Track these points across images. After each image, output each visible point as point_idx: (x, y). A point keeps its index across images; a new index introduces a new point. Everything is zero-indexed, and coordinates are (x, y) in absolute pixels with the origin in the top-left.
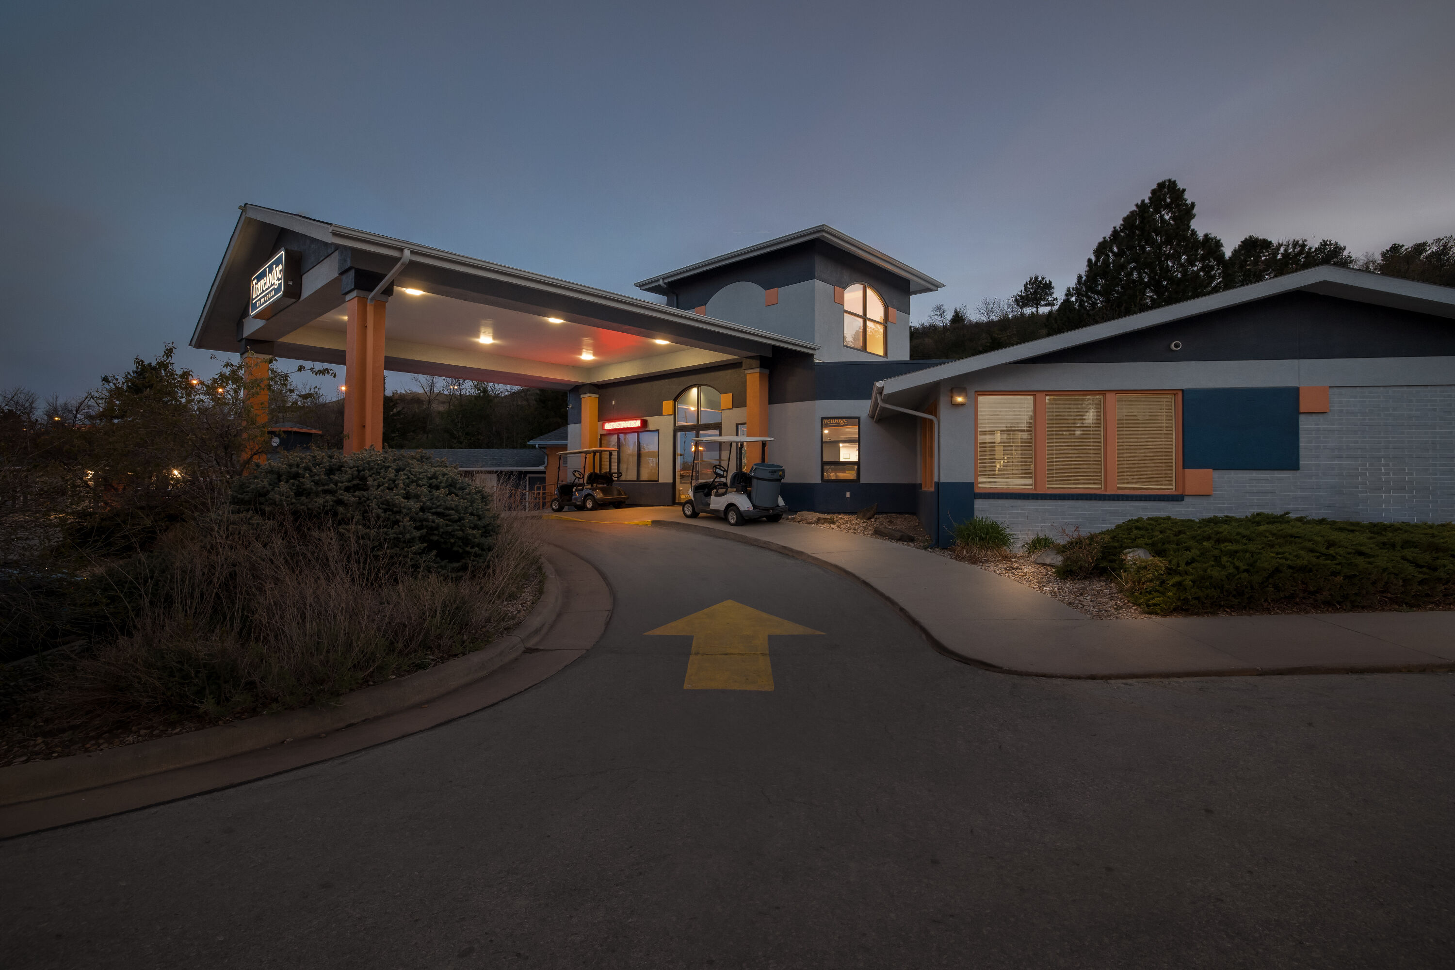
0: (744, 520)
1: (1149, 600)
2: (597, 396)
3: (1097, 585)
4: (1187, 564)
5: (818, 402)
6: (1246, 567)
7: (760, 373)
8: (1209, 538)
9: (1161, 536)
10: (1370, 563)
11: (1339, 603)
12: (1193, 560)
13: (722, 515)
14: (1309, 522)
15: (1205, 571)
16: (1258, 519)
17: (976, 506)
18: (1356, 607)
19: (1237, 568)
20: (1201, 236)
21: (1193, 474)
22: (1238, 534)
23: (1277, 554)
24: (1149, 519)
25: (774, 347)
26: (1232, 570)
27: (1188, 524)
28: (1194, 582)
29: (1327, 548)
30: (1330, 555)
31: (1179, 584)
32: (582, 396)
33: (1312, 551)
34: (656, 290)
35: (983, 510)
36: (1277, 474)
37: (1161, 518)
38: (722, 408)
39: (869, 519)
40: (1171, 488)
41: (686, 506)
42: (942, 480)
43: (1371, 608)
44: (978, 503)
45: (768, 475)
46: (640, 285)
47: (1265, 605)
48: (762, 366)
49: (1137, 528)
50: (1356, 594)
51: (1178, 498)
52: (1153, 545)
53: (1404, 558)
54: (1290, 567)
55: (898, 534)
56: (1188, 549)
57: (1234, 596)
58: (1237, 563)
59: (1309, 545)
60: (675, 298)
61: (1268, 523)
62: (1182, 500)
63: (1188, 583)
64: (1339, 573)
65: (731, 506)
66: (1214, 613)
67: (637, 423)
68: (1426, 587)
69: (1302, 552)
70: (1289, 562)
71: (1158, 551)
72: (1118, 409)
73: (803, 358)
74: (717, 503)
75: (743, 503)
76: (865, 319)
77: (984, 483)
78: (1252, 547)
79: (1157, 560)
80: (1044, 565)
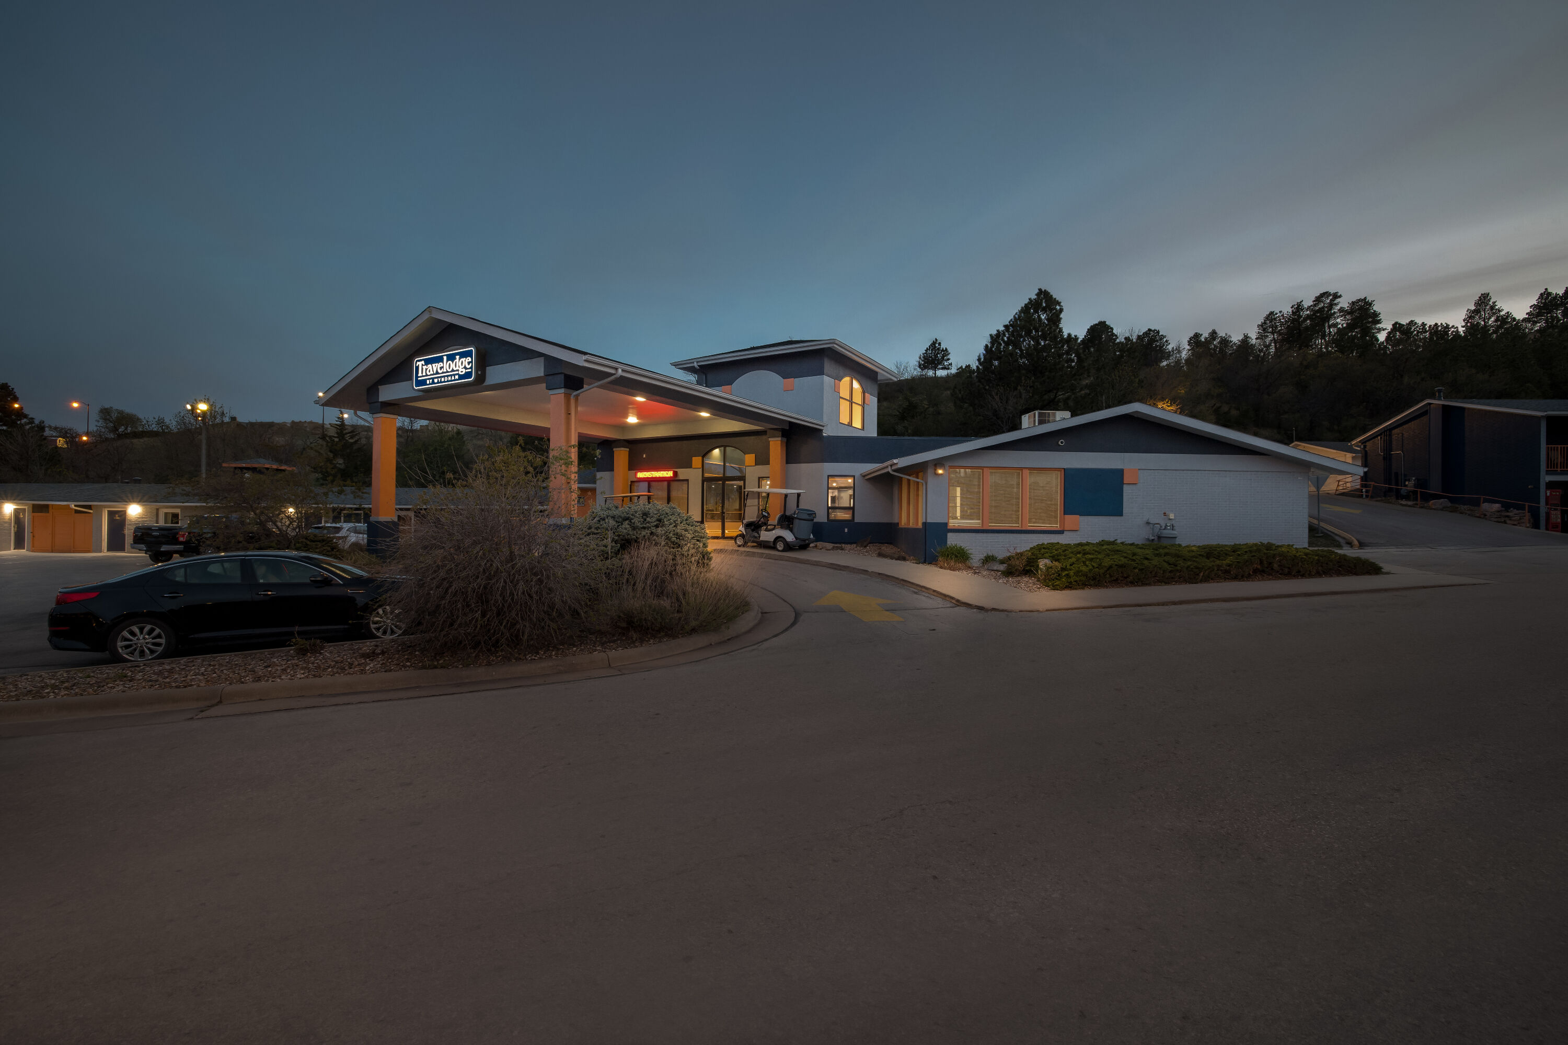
0: (789, 547)
1: (1053, 583)
2: (628, 449)
3: (1026, 579)
4: (1071, 565)
5: (826, 464)
6: (1098, 566)
7: (781, 441)
8: (1079, 553)
9: (1056, 552)
10: (1150, 563)
11: (1136, 582)
12: (1073, 563)
13: (772, 545)
14: (1126, 544)
15: (1079, 568)
16: (1102, 543)
17: (948, 537)
18: (1144, 584)
19: (1093, 566)
20: (1065, 335)
21: (1069, 518)
22: (1093, 550)
23: (1111, 559)
24: (1048, 544)
25: (790, 422)
26: (1091, 567)
27: (1068, 545)
28: (1074, 573)
29: (1133, 556)
30: (1134, 559)
31: (1067, 575)
32: (614, 449)
33: (1125, 557)
34: (692, 370)
35: (953, 540)
36: (1112, 518)
37: (1055, 543)
38: (746, 465)
39: (865, 547)
40: (1056, 526)
41: (738, 538)
42: (928, 521)
43: (1149, 584)
44: (950, 535)
45: (807, 517)
46: (676, 365)
47: (1105, 584)
48: (783, 436)
49: (1044, 548)
50: (1144, 578)
51: (1061, 532)
52: (1053, 557)
53: (1164, 561)
54: (1116, 565)
55: (896, 556)
56: (1070, 558)
57: (1092, 580)
58: (1093, 564)
59: (1125, 555)
60: (704, 377)
61: (1107, 545)
62: (1063, 533)
63: (1072, 573)
64: (1136, 568)
65: (779, 538)
66: (1083, 589)
67: (669, 474)
68: (1172, 574)
69: (1122, 558)
70: (1116, 563)
71: (1054, 558)
72: (1029, 479)
73: (813, 432)
74: (766, 536)
75: (789, 537)
76: (852, 403)
77: (953, 523)
78: (1099, 556)
79: (1057, 563)
80: (993, 570)
